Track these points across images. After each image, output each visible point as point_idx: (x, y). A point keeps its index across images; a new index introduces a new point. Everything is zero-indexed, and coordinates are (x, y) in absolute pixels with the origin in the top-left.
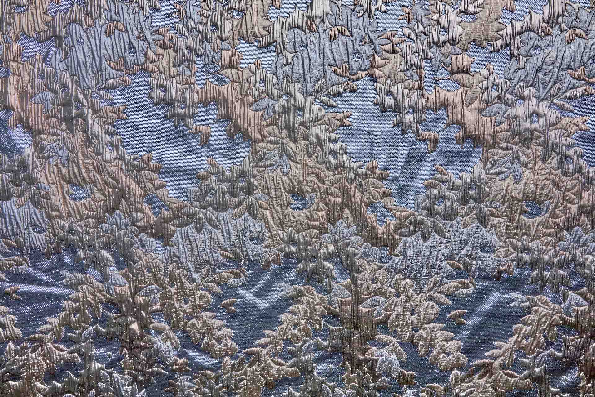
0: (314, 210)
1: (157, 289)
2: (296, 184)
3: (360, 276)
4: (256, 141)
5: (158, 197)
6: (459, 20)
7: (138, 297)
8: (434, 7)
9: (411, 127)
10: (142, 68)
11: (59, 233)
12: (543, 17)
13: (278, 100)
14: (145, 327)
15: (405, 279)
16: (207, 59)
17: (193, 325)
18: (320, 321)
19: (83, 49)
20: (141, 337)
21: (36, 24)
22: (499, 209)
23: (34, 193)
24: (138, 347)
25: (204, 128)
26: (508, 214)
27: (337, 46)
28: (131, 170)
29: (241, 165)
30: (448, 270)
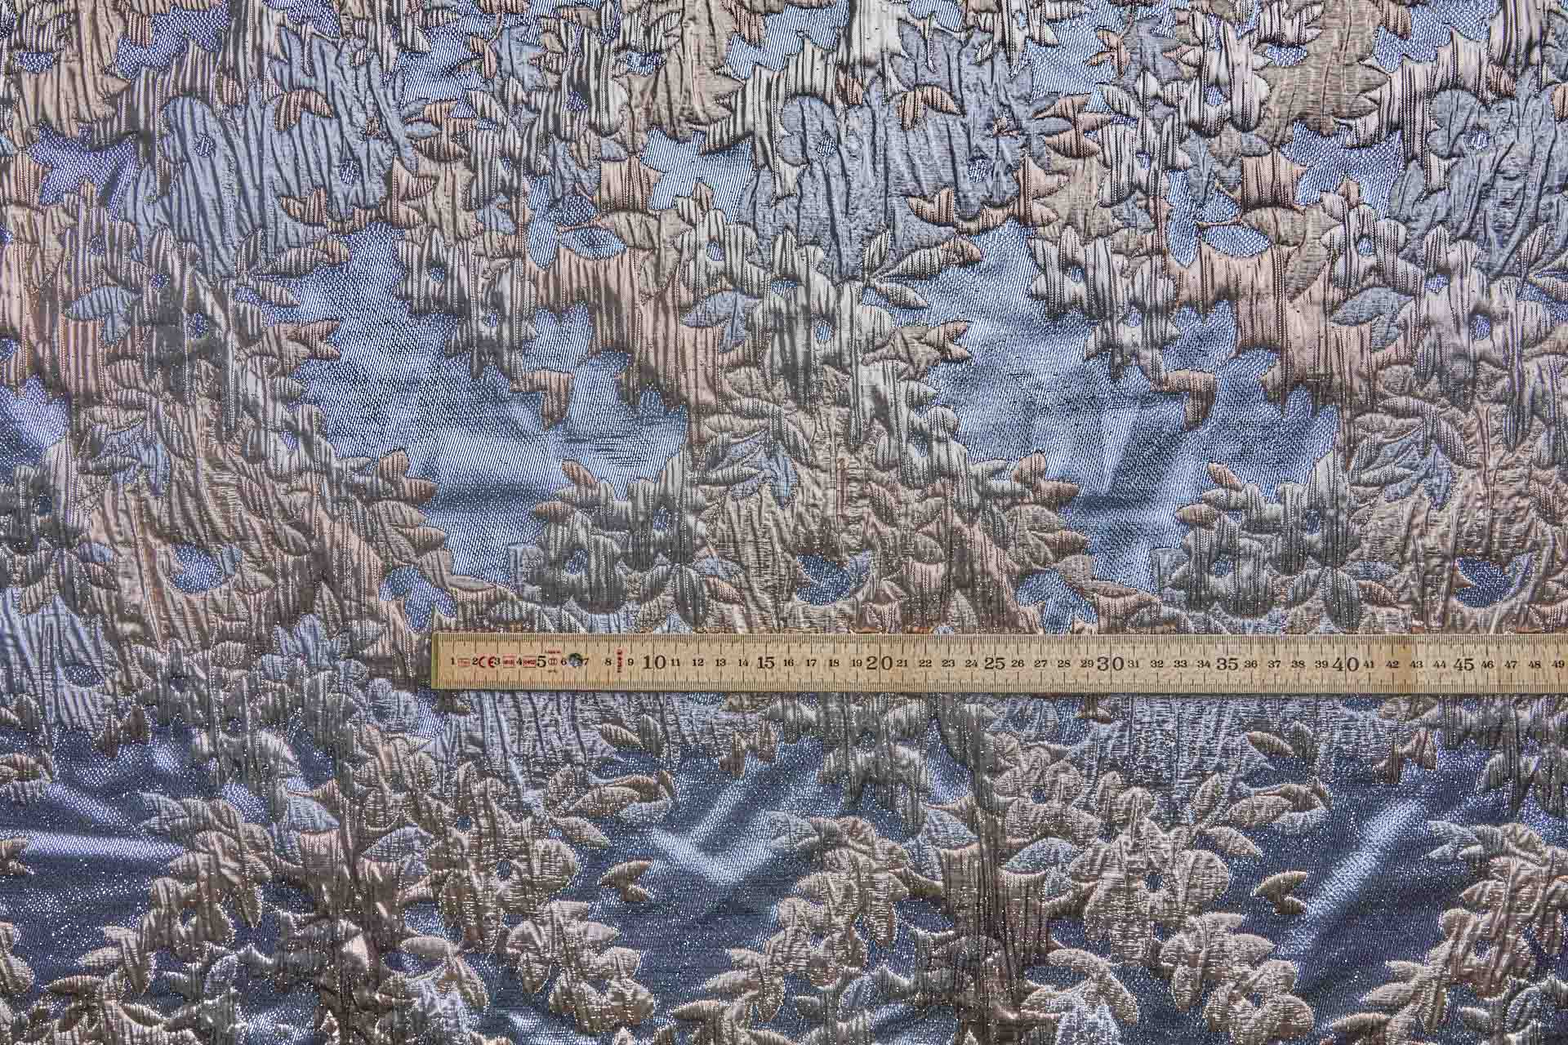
0: (867, 600)
1: (422, 838)
2: (814, 527)
3: (999, 781)
4: (703, 410)
5: (423, 576)
6: (1259, 61)
7: (367, 862)
8: (1188, 30)
9: (1138, 357)
10: (379, 216)
11: (140, 685)
12: (1490, 48)
13: (760, 296)
14: (385, 947)
15: (1127, 786)
16: (558, 186)
17: (526, 938)
18: (889, 918)
19: (213, 166)
20: (376, 979)
21: (82, 101)
22: (1390, 582)
23: (71, 572)
24: (366, 1008)
25: (552, 379)
26: (1416, 594)
27: (922, 141)
28: (347, 500)
29: (658, 478)
30: (1252, 758)
